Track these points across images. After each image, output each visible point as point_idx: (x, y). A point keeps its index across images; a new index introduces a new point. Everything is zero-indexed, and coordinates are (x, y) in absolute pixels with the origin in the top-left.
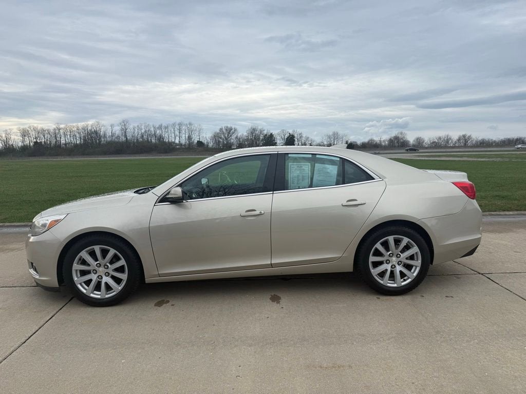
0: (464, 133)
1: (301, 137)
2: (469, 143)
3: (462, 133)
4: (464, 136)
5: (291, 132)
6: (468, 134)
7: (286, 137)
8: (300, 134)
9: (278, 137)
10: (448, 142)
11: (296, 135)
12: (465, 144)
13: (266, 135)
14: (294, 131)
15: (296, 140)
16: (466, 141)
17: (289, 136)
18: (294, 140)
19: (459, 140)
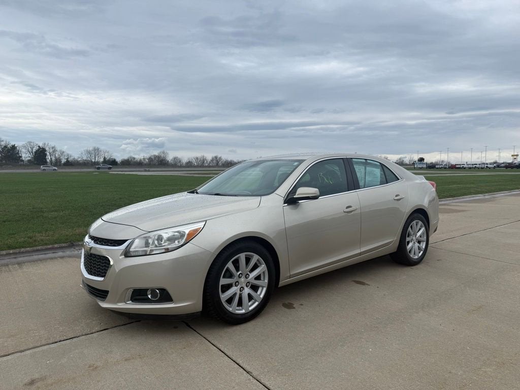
0: (216, 155)
1: (54, 151)
2: (220, 164)
3: (214, 155)
4: (216, 157)
5: (41, 145)
6: (219, 156)
7: (34, 151)
8: (53, 148)
9: (23, 150)
10: (204, 162)
11: (47, 149)
12: (217, 164)
13: (6, 147)
14: (45, 144)
15: (48, 154)
16: (218, 162)
17: (38, 150)
18: (46, 155)
19: (212, 160)
